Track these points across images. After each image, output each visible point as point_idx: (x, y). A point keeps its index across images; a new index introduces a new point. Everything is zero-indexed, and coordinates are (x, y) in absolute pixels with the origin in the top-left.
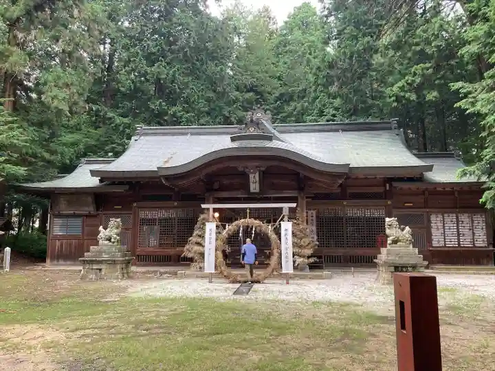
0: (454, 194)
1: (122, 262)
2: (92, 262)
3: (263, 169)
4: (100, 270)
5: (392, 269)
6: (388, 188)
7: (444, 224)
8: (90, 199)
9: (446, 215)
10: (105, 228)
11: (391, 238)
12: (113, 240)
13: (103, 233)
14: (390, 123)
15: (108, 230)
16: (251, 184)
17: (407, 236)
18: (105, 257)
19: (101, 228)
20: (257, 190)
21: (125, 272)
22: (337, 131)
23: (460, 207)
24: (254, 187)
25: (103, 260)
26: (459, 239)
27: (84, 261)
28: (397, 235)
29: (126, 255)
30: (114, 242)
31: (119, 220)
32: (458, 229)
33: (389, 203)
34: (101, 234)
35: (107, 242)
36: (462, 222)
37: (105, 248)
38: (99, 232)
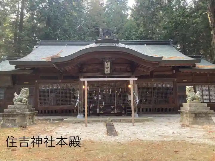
0: (207, 75)
1: (30, 115)
2: (9, 115)
3: (114, 59)
4: (14, 120)
5: (194, 115)
6: (174, 72)
7: (202, 91)
8: (9, 78)
9: (203, 86)
10: (18, 94)
11: (190, 97)
12: (23, 101)
13: (17, 97)
14: (169, 41)
15: (20, 94)
16: (105, 69)
17: (199, 96)
18: (18, 112)
19: (15, 94)
20: (109, 72)
21: (31, 121)
22: (143, 44)
23: (210, 82)
24: (107, 71)
25: (17, 114)
26: (210, 98)
27: (3, 115)
28: (194, 96)
29: (32, 111)
30: (24, 103)
31: (27, 88)
32: (209, 93)
33: (175, 80)
34: (16, 98)
35: (19, 103)
36: (211, 89)
37: (18, 106)
38: (14, 96)
